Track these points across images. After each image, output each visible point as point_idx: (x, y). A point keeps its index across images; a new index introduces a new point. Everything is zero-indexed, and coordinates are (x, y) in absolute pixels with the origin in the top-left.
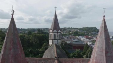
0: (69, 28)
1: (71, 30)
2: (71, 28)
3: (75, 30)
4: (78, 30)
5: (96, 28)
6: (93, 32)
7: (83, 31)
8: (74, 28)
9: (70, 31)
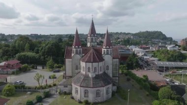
0: (117, 33)
1: (121, 36)
2: (121, 33)
3: (127, 37)
4: (132, 37)
5: (160, 32)
6: (155, 40)
7: (140, 37)
8: (125, 33)
9: (119, 38)
